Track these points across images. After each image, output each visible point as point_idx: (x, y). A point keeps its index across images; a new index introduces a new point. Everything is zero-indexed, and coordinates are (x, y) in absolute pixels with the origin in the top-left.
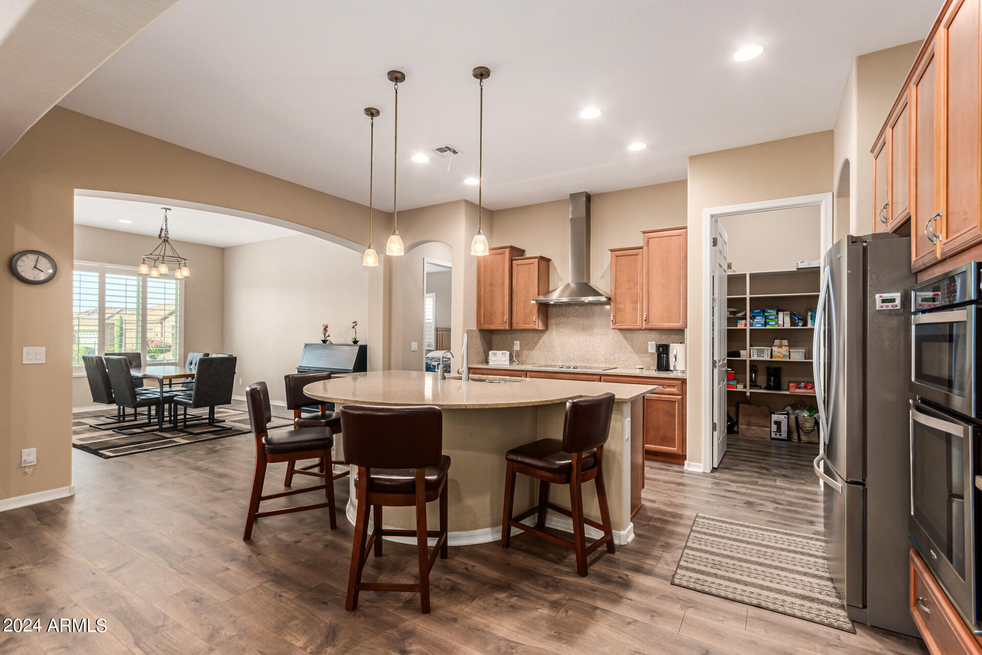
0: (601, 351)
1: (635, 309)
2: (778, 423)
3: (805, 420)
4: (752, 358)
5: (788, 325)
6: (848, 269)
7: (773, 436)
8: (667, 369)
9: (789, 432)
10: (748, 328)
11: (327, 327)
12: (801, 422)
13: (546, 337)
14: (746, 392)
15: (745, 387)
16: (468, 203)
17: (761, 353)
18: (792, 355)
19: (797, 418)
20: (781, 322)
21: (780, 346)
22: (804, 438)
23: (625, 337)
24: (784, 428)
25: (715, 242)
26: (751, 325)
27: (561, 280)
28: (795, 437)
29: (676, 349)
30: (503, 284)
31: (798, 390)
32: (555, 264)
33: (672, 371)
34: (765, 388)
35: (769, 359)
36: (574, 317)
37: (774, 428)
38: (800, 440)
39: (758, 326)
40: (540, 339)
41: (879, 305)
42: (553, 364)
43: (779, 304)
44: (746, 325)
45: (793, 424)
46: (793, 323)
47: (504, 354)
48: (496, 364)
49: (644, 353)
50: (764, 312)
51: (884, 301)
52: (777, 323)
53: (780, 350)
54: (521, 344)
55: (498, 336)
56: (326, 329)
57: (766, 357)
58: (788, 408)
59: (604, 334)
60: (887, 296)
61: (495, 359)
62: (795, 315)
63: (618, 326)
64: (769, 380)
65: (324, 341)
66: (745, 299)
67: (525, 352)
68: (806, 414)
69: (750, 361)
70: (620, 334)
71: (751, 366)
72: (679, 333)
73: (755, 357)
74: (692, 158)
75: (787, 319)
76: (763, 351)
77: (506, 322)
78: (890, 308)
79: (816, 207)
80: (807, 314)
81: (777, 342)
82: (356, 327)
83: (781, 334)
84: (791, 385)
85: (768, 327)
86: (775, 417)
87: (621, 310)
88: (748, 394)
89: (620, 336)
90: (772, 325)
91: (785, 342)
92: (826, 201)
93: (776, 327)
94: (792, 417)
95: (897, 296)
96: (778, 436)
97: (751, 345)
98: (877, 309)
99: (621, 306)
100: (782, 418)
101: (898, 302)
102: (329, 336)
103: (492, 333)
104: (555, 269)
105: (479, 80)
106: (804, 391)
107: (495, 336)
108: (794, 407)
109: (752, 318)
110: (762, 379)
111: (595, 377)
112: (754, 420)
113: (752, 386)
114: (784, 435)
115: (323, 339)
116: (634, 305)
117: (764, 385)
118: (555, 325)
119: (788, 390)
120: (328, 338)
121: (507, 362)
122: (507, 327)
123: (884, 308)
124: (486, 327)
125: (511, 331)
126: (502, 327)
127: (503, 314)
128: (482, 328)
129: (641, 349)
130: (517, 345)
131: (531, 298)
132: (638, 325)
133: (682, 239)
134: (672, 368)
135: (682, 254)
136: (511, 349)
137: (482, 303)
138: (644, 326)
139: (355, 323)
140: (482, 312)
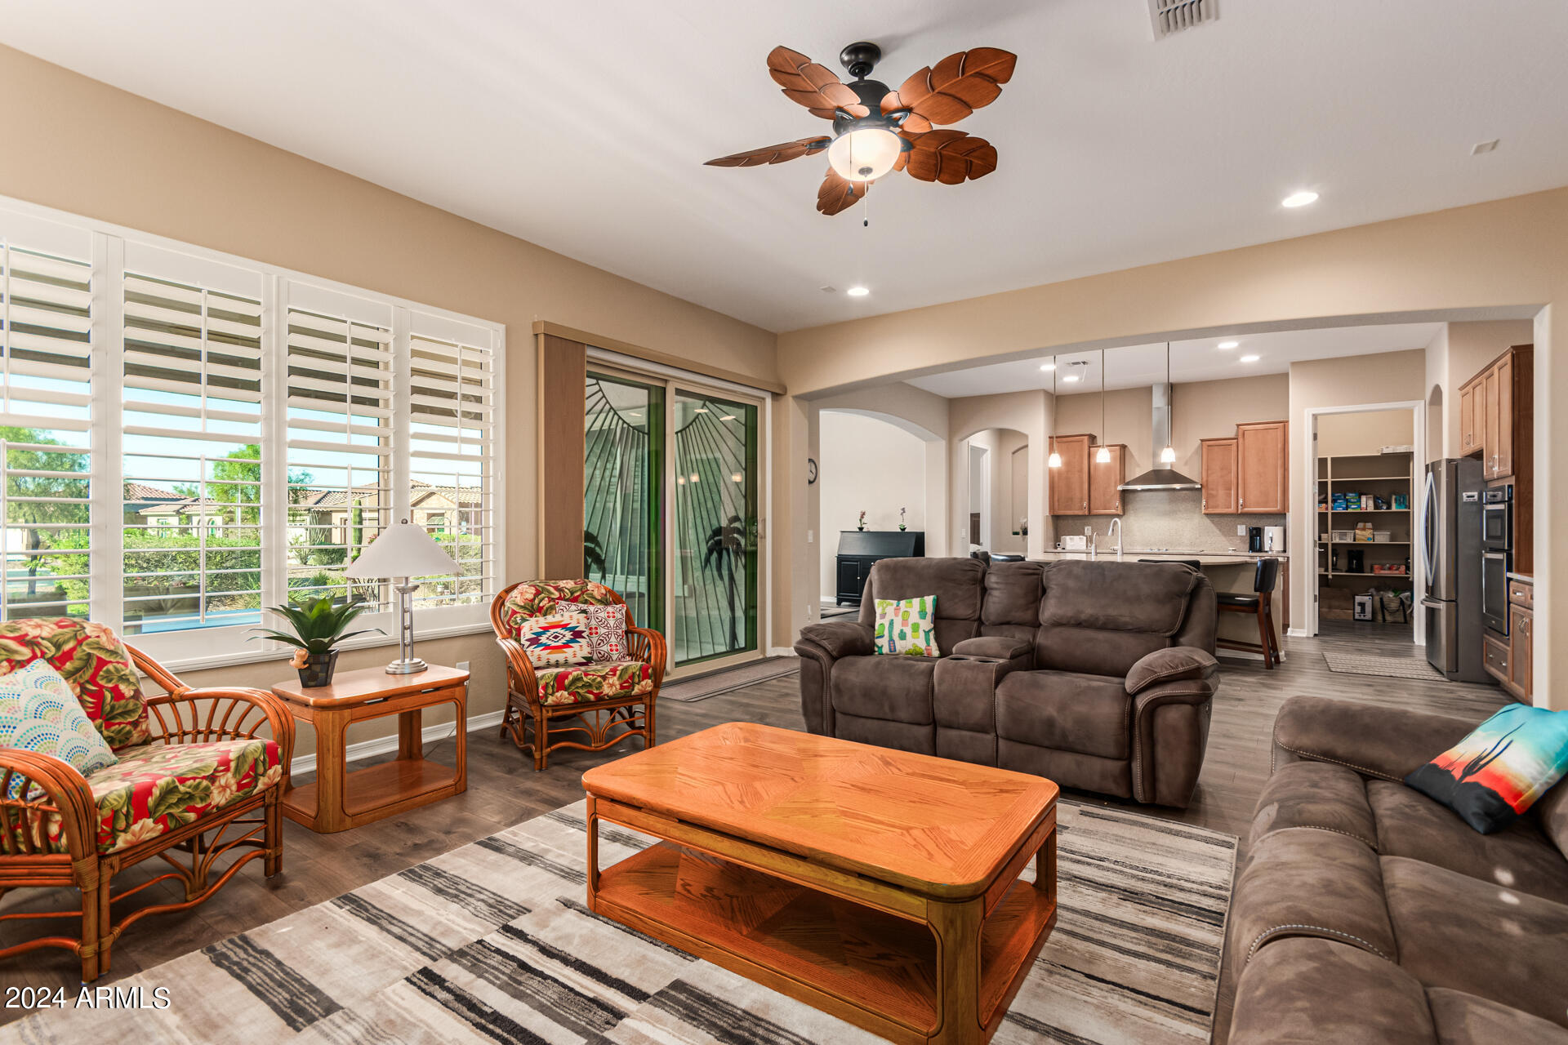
1: (1229, 495)
2: (1362, 605)
3: (1391, 600)
4: (1334, 542)
5: (1371, 509)
7: (1357, 617)
8: (1261, 550)
9: (1374, 613)
10: (1330, 512)
11: (865, 513)
12: (1385, 603)
14: (1327, 575)
15: (1326, 570)
16: (1046, 392)
17: (1343, 536)
18: (1376, 537)
19: (1381, 599)
20: (1364, 506)
21: (1364, 529)
22: (1389, 618)
23: (1213, 522)
24: (1368, 609)
25: (1315, 437)
26: (1332, 509)
27: (1138, 466)
28: (1380, 617)
29: (1272, 532)
30: (1081, 471)
31: (1382, 572)
32: (1133, 451)
33: (1265, 551)
34: (1346, 572)
35: (1352, 542)
36: (1151, 503)
37: (1358, 609)
38: (1384, 620)
39: (1340, 510)
40: (1116, 524)
41: (1465, 499)
43: (1360, 489)
44: (1327, 509)
45: (1378, 605)
46: (1376, 506)
48: (1073, 548)
49: (1235, 537)
50: (1345, 496)
51: (1469, 497)
52: (1360, 506)
53: (1364, 532)
54: (1091, 530)
57: (1349, 540)
58: (1372, 590)
60: (1470, 494)
62: (1378, 498)
63: (1211, 511)
64: (1350, 563)
65: (861, 529)
66: (1327, 482)
67: (1097, 536)
68: (1391, 595)
69: (1333, 544)
70: (1204, 519)
71: (1333, 550)
72: (1279, 517)
73: (1337, 541)
74: (1293, 364)
75: (1371, 503)
76: (1345, 534)
77: (1086, 508)
78: (1471, 501)
79: (1410, 412)
80: (1391, 497)
81: (1360, 525)
82: (904, 514)
83: (1364, 517)
84: (1376, 566)
85: (1350, 510)
86: (1358, 599)
87: (1213, 496)
88: (1330, 577)
89: (1207, 521)
90: (1353, 509)
91: (1369, 525)
92: (1419, 410)
93: (1359, 511)
94: (1377, 598)
95: (1475, 494)
96: (1362, 617)
97: (1332, 529)
98: (1463, 501)
99: (1214, 492)
100: (1366, 599)
101: (1476, 497)
103: (1057, 519)
104: (1132, 456)
106: (1389, 572)
107: (1061, 521)
108: (1378, 589)
109: (1334, 501)
110: (1343, 563)
112: (1335, 603)
113: (1334, 569)
114: (1369, 616)
116: (1228, 492)
117: (1345, 568)
118: (1132, 509)
119: (1372, 570)
122: (1087, 513)
123: (1468, 501)
124: (1061, 512)
125: (1089, 516)
126: (1080, 513)
127: (1082, 500)
128: (1056, 513)
129: (1230, 533)
130: (1088, 530)
131: (1113, 484)
132: (1232, 510)
133: (1280, 433)
134: (1267, 549)
135: (1280, 446)
136: (1083, 534)
137: (1056, 490)
138: (1239, 511)
139: (903, 509)
140: (1056, 498)
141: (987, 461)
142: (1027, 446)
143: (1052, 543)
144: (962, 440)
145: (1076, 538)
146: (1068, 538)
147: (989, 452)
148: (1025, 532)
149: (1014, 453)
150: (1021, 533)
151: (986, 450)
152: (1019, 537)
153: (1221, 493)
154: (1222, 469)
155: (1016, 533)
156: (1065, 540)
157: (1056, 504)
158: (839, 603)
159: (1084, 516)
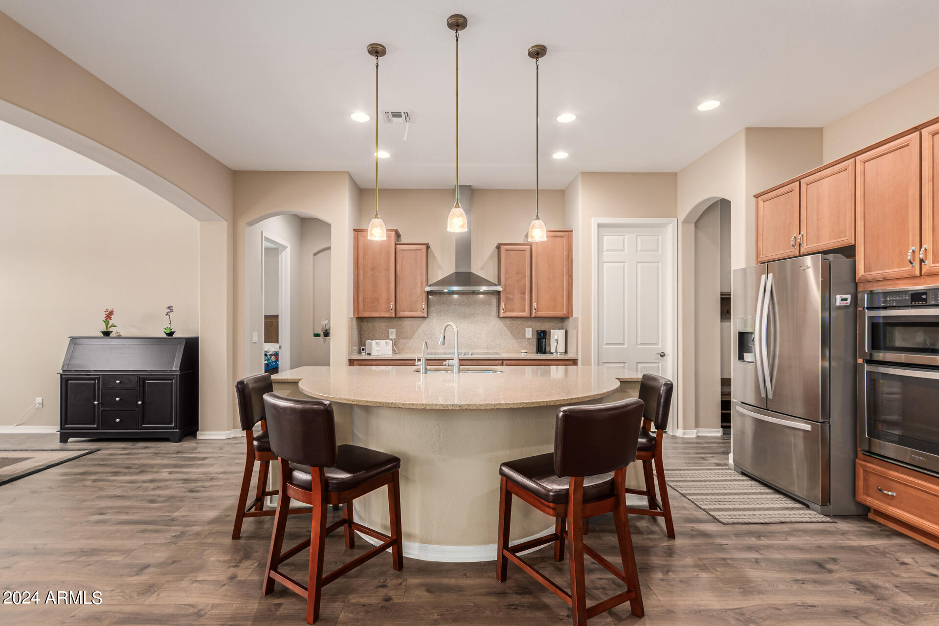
0: (482, 337)
1: (524, 299)
6: (822, 278)
8: (547, 351)
11: (111, 313)
13: (424, 326)
16: (350, 176)
23: (506, 324)
27: (441, 268)
29: (556, 336)
30: (388, 269)
32: (435, 251)
33: (552, 353)
36: (455, 305)
40: (419, 328)
41: (839, 302)
42: (434, 351)
47: (386, 343)
48: (379, 354)
49: (522, 339)
51: (843, 300)
54: (397, 333)
55: (370, 325)
56: (109, 315)
59: (486, 322)
60: (844, 296)
61: (378, 349)
63: (509, 314)
65: (107, 334)
67: (402, 341)
70: (501, 322)
72: (561, 320)
74: (583, 174)
77: (392, 310)
78: (845, 304)
82: (171, 314)
87: (510, 300)
92: (673, 224)
95: (849, 297)
98: (837, 304)
99: (511, 296)
101: (849, 301)
102: (113, 326)
103: (362, 321)
104: (434, 257)
105: (535, 59)
107: (365, 324)
111: (497, 362)
115: (104, 329)
116: (522, 295)
118: (435, 313)
120: (111, 329)
121: (390, 352)
122: (393, 315)
123: (842, 305)
124: (366, 314)
125: (396, 318)
126: (387, 315)
127: (388, 302)
128: (361, 315)
129: (518, 335)
130: (393, 334)
131: (419, 285)
132: (526, 314)
133: (565, 240)
134: (553, 350)
135: (565, 253)
136: (388, 338)
137: (361, 289)
138: (533, 315)
139: (169, 307)
140: (361, 299)
141: (286, 259)
142: (329, 248)
143: (356, 348)
144: (251, 224)
145: (382, 342)
146: (374, 342)
147: (288, 250)
148: (327, 334)
149: (315, 255)
150: (322, 334)
151: (286, 247)
152: (321, 338)
153: (517, 297)
154: (518, 273)
155: (317, 335)
156: (371, 344)
157: (361, 305)
158: (64, 438)
159: (390, 318)
